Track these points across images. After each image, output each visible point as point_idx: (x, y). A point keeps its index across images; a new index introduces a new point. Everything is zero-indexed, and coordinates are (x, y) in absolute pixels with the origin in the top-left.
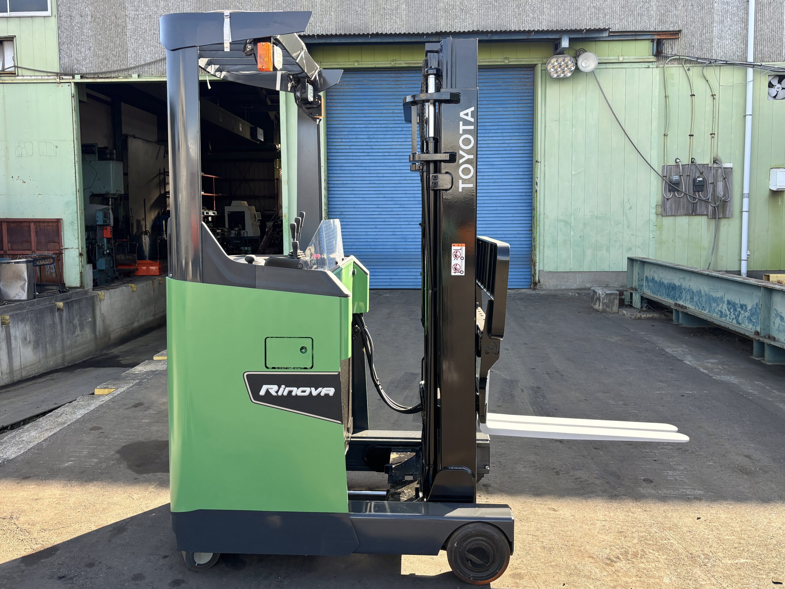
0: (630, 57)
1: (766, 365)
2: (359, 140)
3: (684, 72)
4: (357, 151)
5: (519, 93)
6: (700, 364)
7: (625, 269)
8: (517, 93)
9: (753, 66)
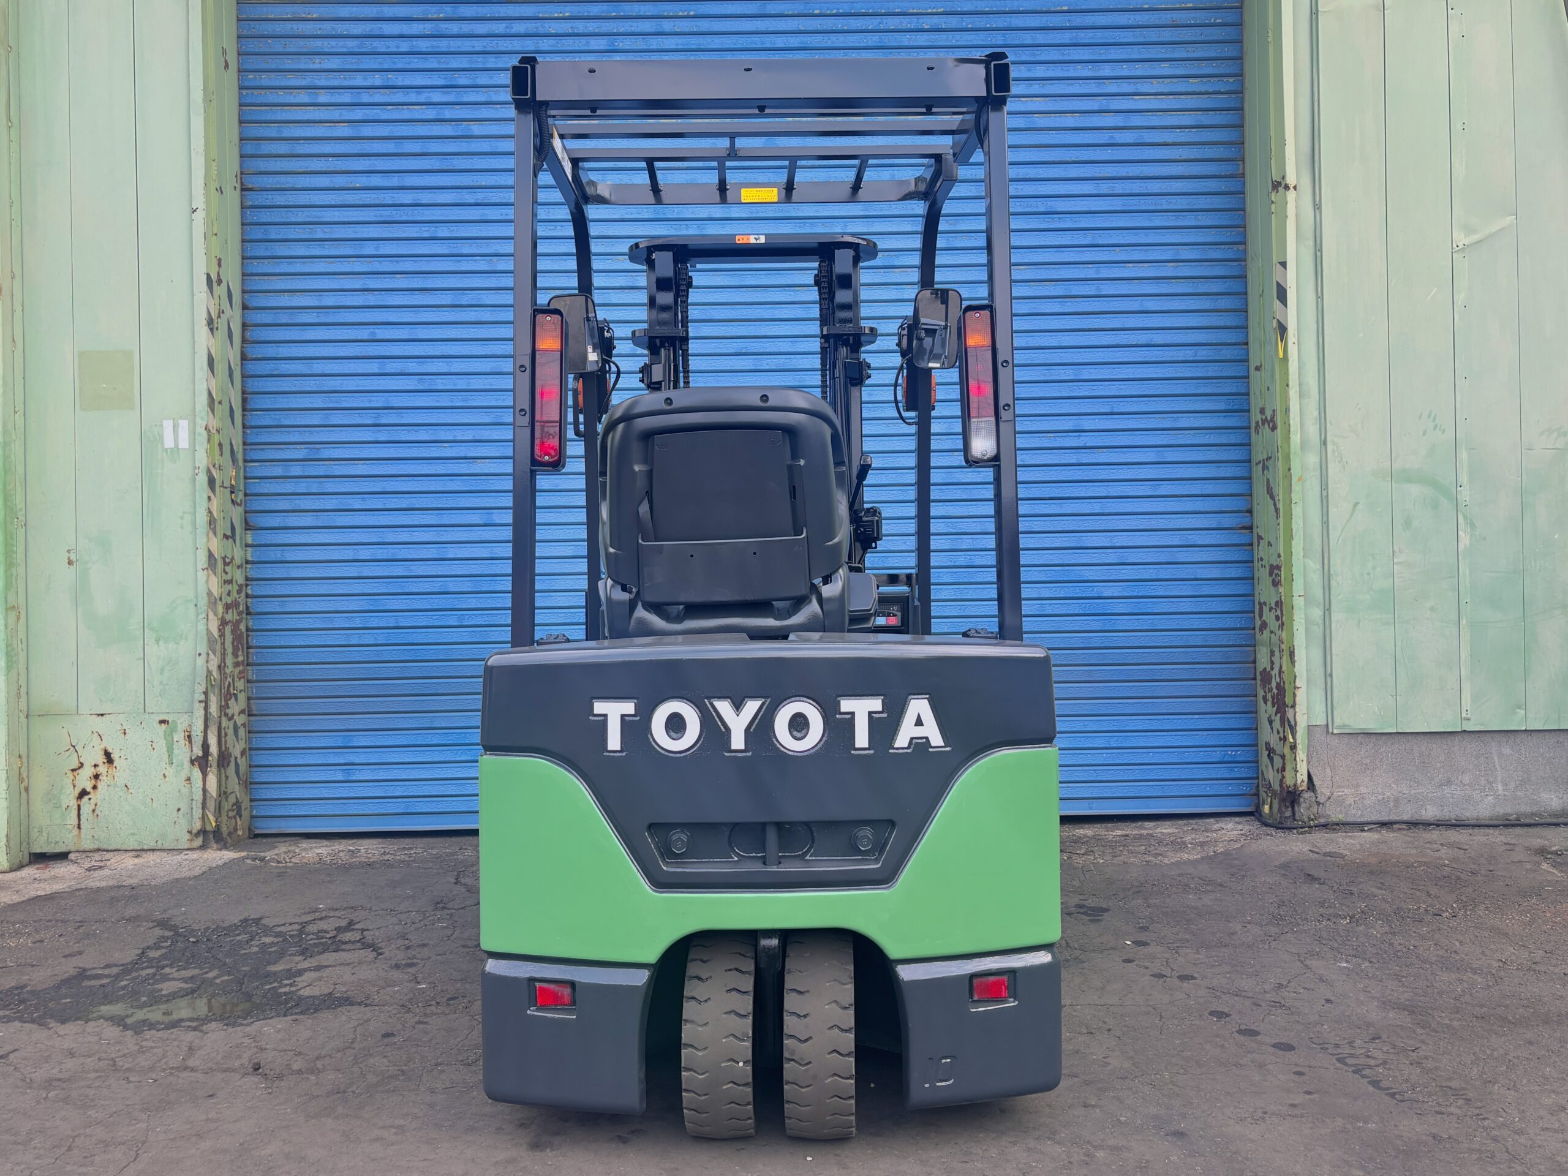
4: (389, 147)
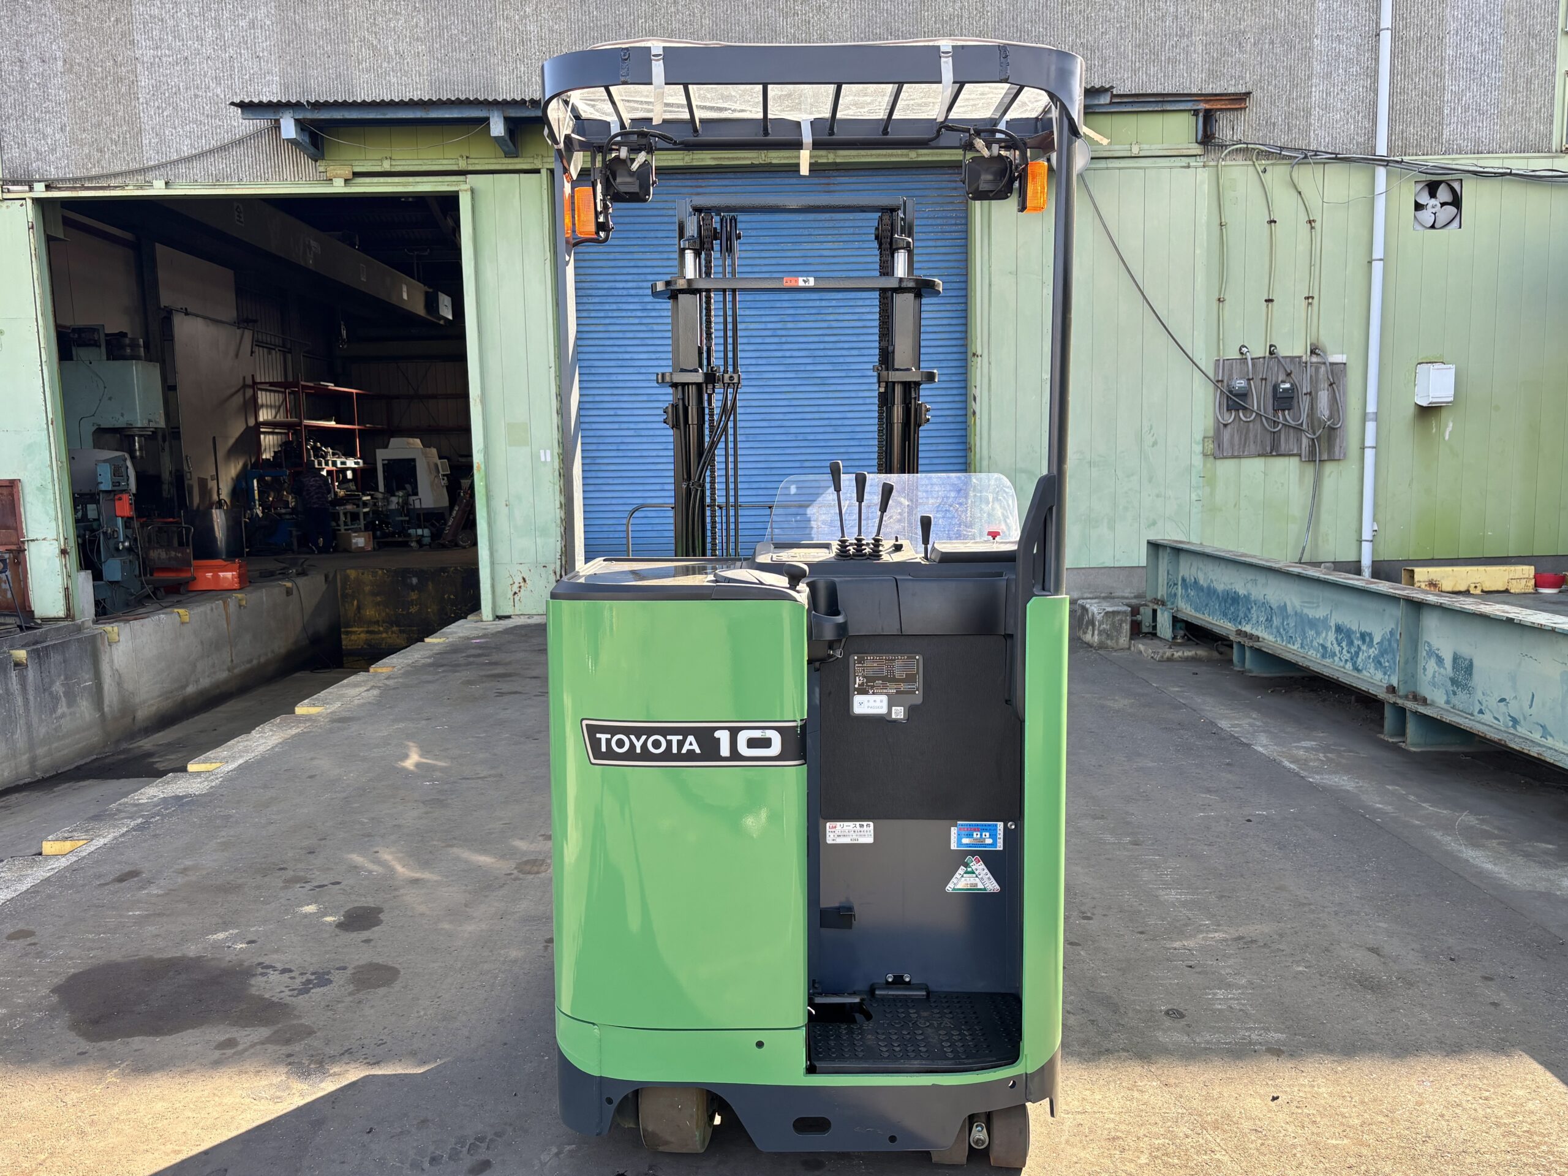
0: (1153, 147)
1: (1408, 752)
2: (624, 314)
3: (1256, 174)
5: (938, 218)
6: (1283, 752)
7: (1143, 562)
8: (934, 218)
9: (1386, 163)
